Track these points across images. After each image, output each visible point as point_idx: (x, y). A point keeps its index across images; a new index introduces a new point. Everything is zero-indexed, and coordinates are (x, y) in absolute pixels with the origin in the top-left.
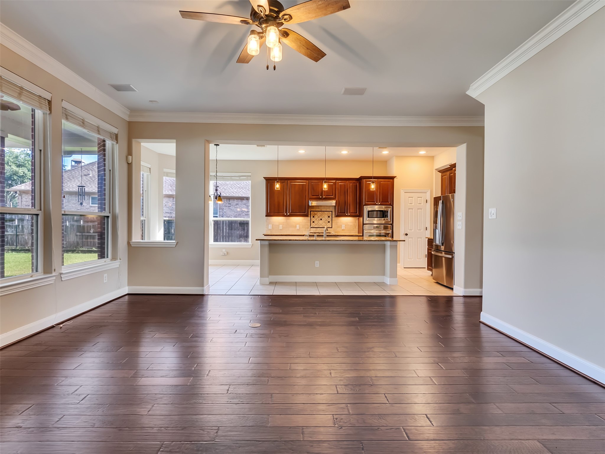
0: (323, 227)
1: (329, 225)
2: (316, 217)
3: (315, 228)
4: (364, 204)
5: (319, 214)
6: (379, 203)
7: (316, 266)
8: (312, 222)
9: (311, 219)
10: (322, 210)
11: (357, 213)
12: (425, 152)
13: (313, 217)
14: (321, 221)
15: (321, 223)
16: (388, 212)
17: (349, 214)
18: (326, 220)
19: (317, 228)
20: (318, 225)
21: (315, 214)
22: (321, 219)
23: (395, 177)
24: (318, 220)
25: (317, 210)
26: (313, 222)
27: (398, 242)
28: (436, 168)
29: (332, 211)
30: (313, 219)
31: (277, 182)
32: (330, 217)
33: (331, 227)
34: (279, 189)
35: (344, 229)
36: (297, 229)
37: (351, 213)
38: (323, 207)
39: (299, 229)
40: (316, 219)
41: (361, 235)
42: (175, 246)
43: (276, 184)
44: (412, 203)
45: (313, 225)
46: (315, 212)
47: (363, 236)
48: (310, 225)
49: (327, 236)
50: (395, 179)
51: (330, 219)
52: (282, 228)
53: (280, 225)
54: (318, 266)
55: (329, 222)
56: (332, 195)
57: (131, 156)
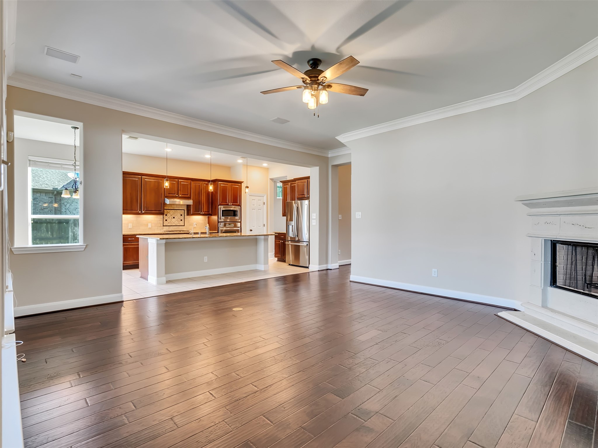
0: (175, 225)
1: (182, 223)
2: (168, 214)
3: (168, 227)
4: (219, 204)
5: (172, 212)
6: (231, 204)
7: (205, 261)
8: (164, 220)
9: (164, 218)
10: (175, 209)
11: (209, 212)
12: (267, 165)
13: (166, 215)
14: (174, 219)
15: (175, 222)
16: (237, 212)
17: (203, 213)
18: (179, 218)
19: (169, 227)
20: (171, 223)
21: (168, 213)
22: (174, 218)
23: (243, 182)
24: (170, 218)
25: (170, 208)
26: (166, 220)
27: (269, 236)
28: (270, 178)
29: (184, 210)
30: (166, 218)
31: (167, 180)
32: (182, 215)
33: (184, 225)
34: (169, 188)
35: (195, 227)
36: (149, 227)
37: (205, 212)
38: (176, 205)
39: (151, 227)
40: (169, 217)
41: (217, 232)
42: (84, 250)
43: (165, 182)
44: (260, 204)
45: (166, 223)
46: (167, 210)
47: (218, 233)
48: (162, 223)
49: (210, 233)
50: (242, 184)
51: (182, 218)
52: (131, 227)
53: (129, 224)
54: (207, 261)
55: (181, 220)
56: (174, 193)
57: (13, 132)
